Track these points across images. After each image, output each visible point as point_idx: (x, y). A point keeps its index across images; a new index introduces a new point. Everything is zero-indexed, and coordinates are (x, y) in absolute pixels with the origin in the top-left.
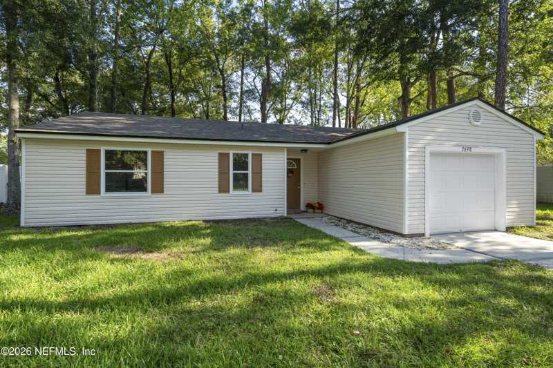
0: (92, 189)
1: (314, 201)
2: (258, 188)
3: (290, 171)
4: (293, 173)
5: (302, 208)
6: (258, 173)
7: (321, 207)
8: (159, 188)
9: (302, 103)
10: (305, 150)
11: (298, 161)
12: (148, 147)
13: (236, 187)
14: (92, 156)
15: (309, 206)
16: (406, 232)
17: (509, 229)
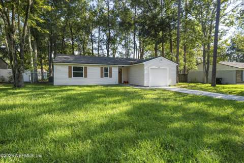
0: (70, 76)
1: (126, 81)
2: (111, 77)
3: (119, 72)
4: (120, 73)
5: (122, 83)
6: (111, 72)
7: (128, 82)
8: (86, 76)
9: (122, 45)
10: (123, 67)
11: (121, 69)
12: (83, 66)
13: (105, 76)
14: (70, 68)
15: (124, 82)
16: (145, 85)
17: (169, 86)
